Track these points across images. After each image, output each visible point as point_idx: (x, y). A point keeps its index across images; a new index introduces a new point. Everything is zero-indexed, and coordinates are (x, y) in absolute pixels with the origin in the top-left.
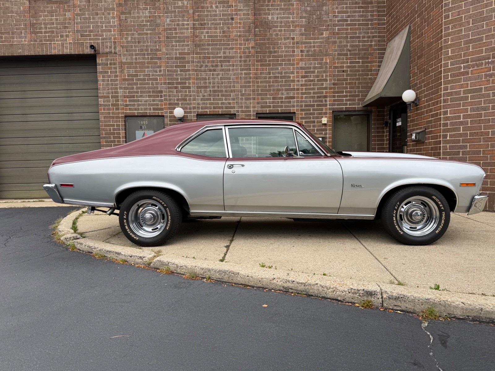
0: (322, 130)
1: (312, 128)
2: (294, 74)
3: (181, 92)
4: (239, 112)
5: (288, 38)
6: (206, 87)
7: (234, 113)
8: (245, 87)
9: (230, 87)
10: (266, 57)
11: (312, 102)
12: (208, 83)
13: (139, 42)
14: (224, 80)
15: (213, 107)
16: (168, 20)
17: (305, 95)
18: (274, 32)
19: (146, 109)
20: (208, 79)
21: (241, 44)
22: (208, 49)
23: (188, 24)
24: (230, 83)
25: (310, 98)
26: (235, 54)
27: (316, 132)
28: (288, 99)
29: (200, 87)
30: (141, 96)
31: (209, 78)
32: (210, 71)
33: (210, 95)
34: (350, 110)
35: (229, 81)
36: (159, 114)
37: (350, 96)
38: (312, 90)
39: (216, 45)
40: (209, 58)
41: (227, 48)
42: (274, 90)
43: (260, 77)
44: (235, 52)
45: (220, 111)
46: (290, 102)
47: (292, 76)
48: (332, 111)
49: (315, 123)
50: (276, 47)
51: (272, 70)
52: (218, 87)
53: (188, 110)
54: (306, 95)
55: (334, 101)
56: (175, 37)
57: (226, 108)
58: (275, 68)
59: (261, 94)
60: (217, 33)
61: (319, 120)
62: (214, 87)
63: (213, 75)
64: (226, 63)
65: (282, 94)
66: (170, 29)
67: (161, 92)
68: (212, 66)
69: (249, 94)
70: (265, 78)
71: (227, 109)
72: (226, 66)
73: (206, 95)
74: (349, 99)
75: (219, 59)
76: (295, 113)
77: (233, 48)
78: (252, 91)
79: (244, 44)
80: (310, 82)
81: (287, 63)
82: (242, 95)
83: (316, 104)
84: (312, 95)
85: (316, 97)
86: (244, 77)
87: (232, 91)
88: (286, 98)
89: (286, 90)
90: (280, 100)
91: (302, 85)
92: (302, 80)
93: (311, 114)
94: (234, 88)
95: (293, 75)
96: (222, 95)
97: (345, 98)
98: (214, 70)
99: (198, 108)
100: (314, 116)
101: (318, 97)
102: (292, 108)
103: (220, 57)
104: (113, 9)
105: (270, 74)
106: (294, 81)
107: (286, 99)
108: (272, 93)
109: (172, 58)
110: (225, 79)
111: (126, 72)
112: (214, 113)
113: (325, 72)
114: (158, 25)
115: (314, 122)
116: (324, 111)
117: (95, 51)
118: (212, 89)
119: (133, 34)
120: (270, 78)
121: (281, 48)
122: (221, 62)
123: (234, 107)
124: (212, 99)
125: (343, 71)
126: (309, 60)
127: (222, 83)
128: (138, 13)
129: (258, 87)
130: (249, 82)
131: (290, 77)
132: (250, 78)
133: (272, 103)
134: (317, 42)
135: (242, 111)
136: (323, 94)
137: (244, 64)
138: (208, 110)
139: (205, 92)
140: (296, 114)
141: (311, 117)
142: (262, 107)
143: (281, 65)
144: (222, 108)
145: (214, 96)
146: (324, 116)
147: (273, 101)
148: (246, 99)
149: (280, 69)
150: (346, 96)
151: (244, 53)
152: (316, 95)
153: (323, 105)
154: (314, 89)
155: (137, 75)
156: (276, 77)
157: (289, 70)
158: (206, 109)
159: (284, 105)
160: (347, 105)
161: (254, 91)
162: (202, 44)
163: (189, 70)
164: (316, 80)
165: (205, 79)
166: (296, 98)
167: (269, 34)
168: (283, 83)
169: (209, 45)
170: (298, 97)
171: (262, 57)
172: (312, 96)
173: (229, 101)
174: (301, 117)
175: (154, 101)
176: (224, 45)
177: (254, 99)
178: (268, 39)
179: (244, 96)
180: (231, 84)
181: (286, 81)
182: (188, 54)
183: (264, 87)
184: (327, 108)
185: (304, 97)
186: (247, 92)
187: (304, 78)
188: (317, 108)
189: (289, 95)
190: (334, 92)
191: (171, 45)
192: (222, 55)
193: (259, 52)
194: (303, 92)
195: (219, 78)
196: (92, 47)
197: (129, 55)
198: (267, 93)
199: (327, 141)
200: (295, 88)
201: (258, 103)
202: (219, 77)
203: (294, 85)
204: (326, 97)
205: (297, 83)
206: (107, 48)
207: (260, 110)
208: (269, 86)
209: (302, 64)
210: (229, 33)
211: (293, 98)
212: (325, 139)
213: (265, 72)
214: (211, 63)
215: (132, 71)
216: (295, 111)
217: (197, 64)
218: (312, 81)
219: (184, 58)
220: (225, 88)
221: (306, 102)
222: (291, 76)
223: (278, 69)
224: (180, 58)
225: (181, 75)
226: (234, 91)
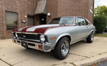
37: (31, 11)
46: (16, 10)
48: (27, 14)
59: (7, 5)
65: (14, 6)
80: (22, 5)
88: (15, 8)
92: (19, 4)
113: (25, 4)
115: (23, 16)
125: (29, 5)
131: (16, 2)
136: (25, 9)
147: (11, 8)
160: (30, 14)
161: (4, 3)
177: (4, 6)
188: (24, 13)
199: (26, 22)
200: (17, 6)
207: (7, 10)
208: (10, 3)
216: (18, 13)
221: (21, 10)
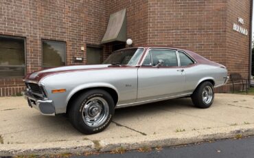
0: (81, 54)
4: (28, 36)
7: (25, 36)
8: (33, 20)
9: (22, 18)
10: (48, 4)
12: (3, 12)
15: (8, 30)
31: (4, 8)
33: (5, 21)
34: (95, 45)
35: (20, 14)
43: (43, 16)
45: (13, 34)
46: (63, 35)
48: (86, 44)
51: (51, 14)
52: (12, 16)
54: (72, 33)
55: (87, 38)
57: (19, 32)
59: (44, 27)
61: (79, 48)
63: (7, 7)
65: (58, 29)
69: (36, 25)
70: (47, 17)
73: (2, 20)
74: (94, 39)
80: (74, 26)
81: (61, 12)
83: (77, 38)
86: (32, 14)
87: (23, 21)
88: (61, 32)
90: (57, 33)
92: (69, 24)
93: (75, 44)
94: (25, 19)
101: (78, 35)
102: (64, 39)
106: (65, 23)
108: (51, 28)
110: (17, 11)
112: (9, 34)
115: (76, 49)
118: (6, 17)
124: (6, 24)
125: (91, 24)
126: (73, 13)
127: (15, 15)
129: (42, 22)
130: (36, 18)
131: (63, 20)
132: (37, 15)
134: (77, 4)
135: (31, 36)
136: (81, 34)
137: (32, 5)
138: (3, 32)
144: (15, 31)
145: (9, 22)
146: (82, 46)
147: (53, 33)
153: (81, 40)
154: (76, 30)
156: (54, 18)
157: (62, 16)
159: (60, 36)
160: (93, 42)
161: (39, 24)
164: (77, 25)
172: (75, 34)
173: (21, 27)
174: (69, 45)
177: (40, 29)
179: (32, 26)
181: (60, 22)
183: (46, 23)
184: (84, 42)
187: (71, 22)
188: (78, 41)
190: (86, 34)
194: (70, 31)
198: (48, 27)
201: (42, 32)
202: (13, 9)
207: (44, 37)
211: (65, 33)
212: (84, 59)
213: (47, 14)
216: (66, 41)
220: (17, 18)
221: (72, 36)
223: (55, 14)
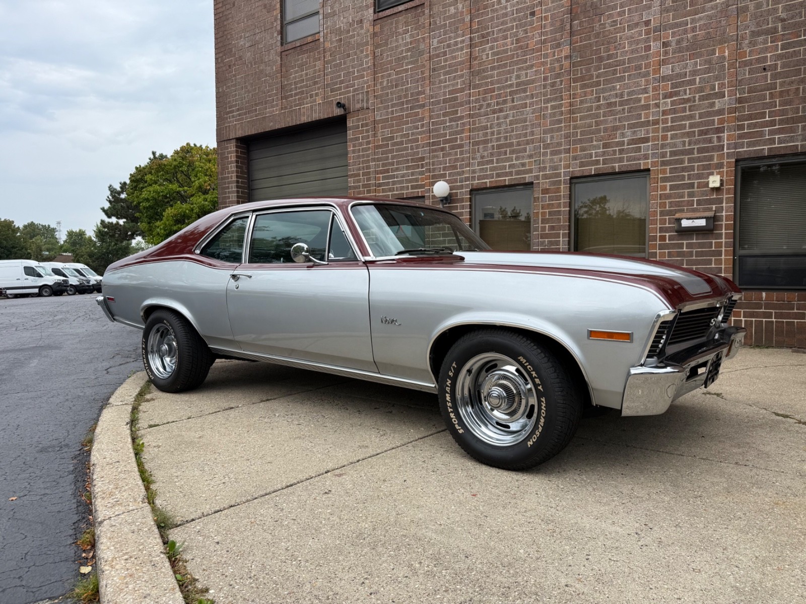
0: (711, 202)
1: (686, 199)
2: (647, 93)
3: (450, 154)
4: (538, 179)
5: (637, 25)
6: (486, 142)
7: (530, 180)
8: (552, 130)
9: (525, 135)
10: (592, 69)
11: (687, 145)
12: (489, 135)
13: (396, 86)
14: (516, 124)
15: (497, 174)
16: (436, 41)
17: (671, 131)
18: (608, 19)
19: (402, 188)
20: (491, 127)
21: (546, 56)
22: (492, 76)
23: (463, 41)
24: (525, 127)
25: (682, 138)
26: (536, 75)
27: (695, 206)
28: (635, 144)
29: (478, 143)
30: (397, 169)
31: (491, 125)
32: (494, 112)
33: (492, 154)
34: (782, 152)
35: (523, 126)
36: (418, 194)
37: (781, 122)
38: (687, 121)
39: (505, 65)
40: (493, 90)
41: (522, 67)
42: (606, 130)
43: (579, 108)
44: (536, 71)
45: (507, 180)
46: (639, 150)
47: (645, 97)
48: (734, 160)
49: (693, 187)
50: (611, 47)
51: (603, 93)
52: (506, 138)
53: (459, 184)
54: (673, 132)
55: (741, 137)
56: (444, 67)
57: (518, 173)
58: (609, 87)
59: (581, 141)
60: (508, 46)
61: (702, 181)
62: (498, 139)
63: (498, 118)
64: (520, 93)
65: (623, 135)
66: (438, 56)
67: (423, 159)
68: (498, 104)
69: (558, 143)
70: (590, 109)
71: (519, 175)
72: (520, 100)
73: (486, 155)
74: (779, 128)
75: (508, 90)
76: (648, 170)
77: (532, 66)
78: (563, 137)
79: (551, 55)
80: (683, 104)
81: (634, 74)
82: (546, 147)
83: (696, 147)
84: (687, 130)
85: (697, 134)
86: (550, 114)
88: (631, 142)
89: (631, 126)
90: (617, 147)
91: (665, 113)
92: (665, 102)
93: (684, 169)
94: (533, 135)
95: (646, 95)
96: (512, 152)
97: (767, 129)
98: (501, 110)
99: (473, 178)
100: (692, 173)
101: (702, 133)
102: (642, 162)
103: (511, 86)
104: (367, 44)
105: (599, 101)
106: (647, 107)
107: (631, 145)
108: (602, 137)
109: (438, 102)
110: (517, 122)
111: (379, 134)
112: (498, 184)
113: (717, 78)
114: (421, 53)
115: (691, 186)
116: (715, 161)
117: (345, 110)
118: (495, 144)
119: (389, 75)
120: (598, 107)
121: (622, 46)
122: (511, 93)
123: (531, 171)
124: (495, 161)
125: (765, 69)
126: (682, 59)
127: (513, 131)
128: (397, 41)
129: (575, 127)
130: (560, 121)
131: (639, 100)
132: (562, 113)
133: (602, 156)
134: (700, 19)
135: (546, 177)
136: (714, 125)
137: (551, 90)
138: (488, 181)
139: (485, 149)
140: (651, 172)
141: (684, 176)
142: (582, 164)
143: (621, 79)
144: (511, 174)
145: (499, 154)
146: (715, 171)
147: (604, 152)
148: (554, 153)
149: (618, 87)
150: (772, 123)
151: (552, 69)
152: (696, 130)
153: (713, 149)
154: (691, 117)
155: (392, 138)
156: (610, 105)
157: (638, 86)
158: (484, 179)
159: (627, 157)
160: (775, 144)
161: (567, 136)
162: (483, 70)
163: (461, 118)
164: (697, 98)
165: (486, 128)
166: (652, 140)
167: (598, 26)
168: (625, 113)
169: (493, 68)
170: (655, 138)
171: (584, 72)
172: (688, 133)
173: (523, 160)
174: (661, 178)
175: (413, 174)
176: (517, 63)
177: (568, 151)
178: (597, 35)
179: (549, 148)
180: (526, 129)
181: (632, 110)
182: (462, 90)
183: (587, 126)
184: (724, 153)
185: (669, 136)
186: (555, 141)
187: (671, 97)
188: (699, 157)
189: (637, 136)
190: (738, 119)
191: (438, 81)
192: (514, 81)
193: (580, 63)
194: (667, 126)
195: (508, 122)
196: (339, 105)
197: (384, 109)
198: (592, 138)
199: (722, 224)
200: (649, 121)
201: (575, 158)
202: (508, 120)
203: (647, 116)
204: (720, 130)
205: (654, 110)
206: (359, 103)
207: (577, 170)
208: (597, 124)
209: (666, 70)
210: (526, 40)
211: (646, 140)
212: (718, 221)
213: (590, 99)
214: (496, 99)
215: (387, 132)
216: (650, 167)
217: (474, 105)
218: (688, 100)
219: (456, 98)
220: (517, 138)
221: (675, 145)
222: (640, 97)
223: (614, 88)
224: (450, 100)
225: (451, 127)
226: (532, 141)
